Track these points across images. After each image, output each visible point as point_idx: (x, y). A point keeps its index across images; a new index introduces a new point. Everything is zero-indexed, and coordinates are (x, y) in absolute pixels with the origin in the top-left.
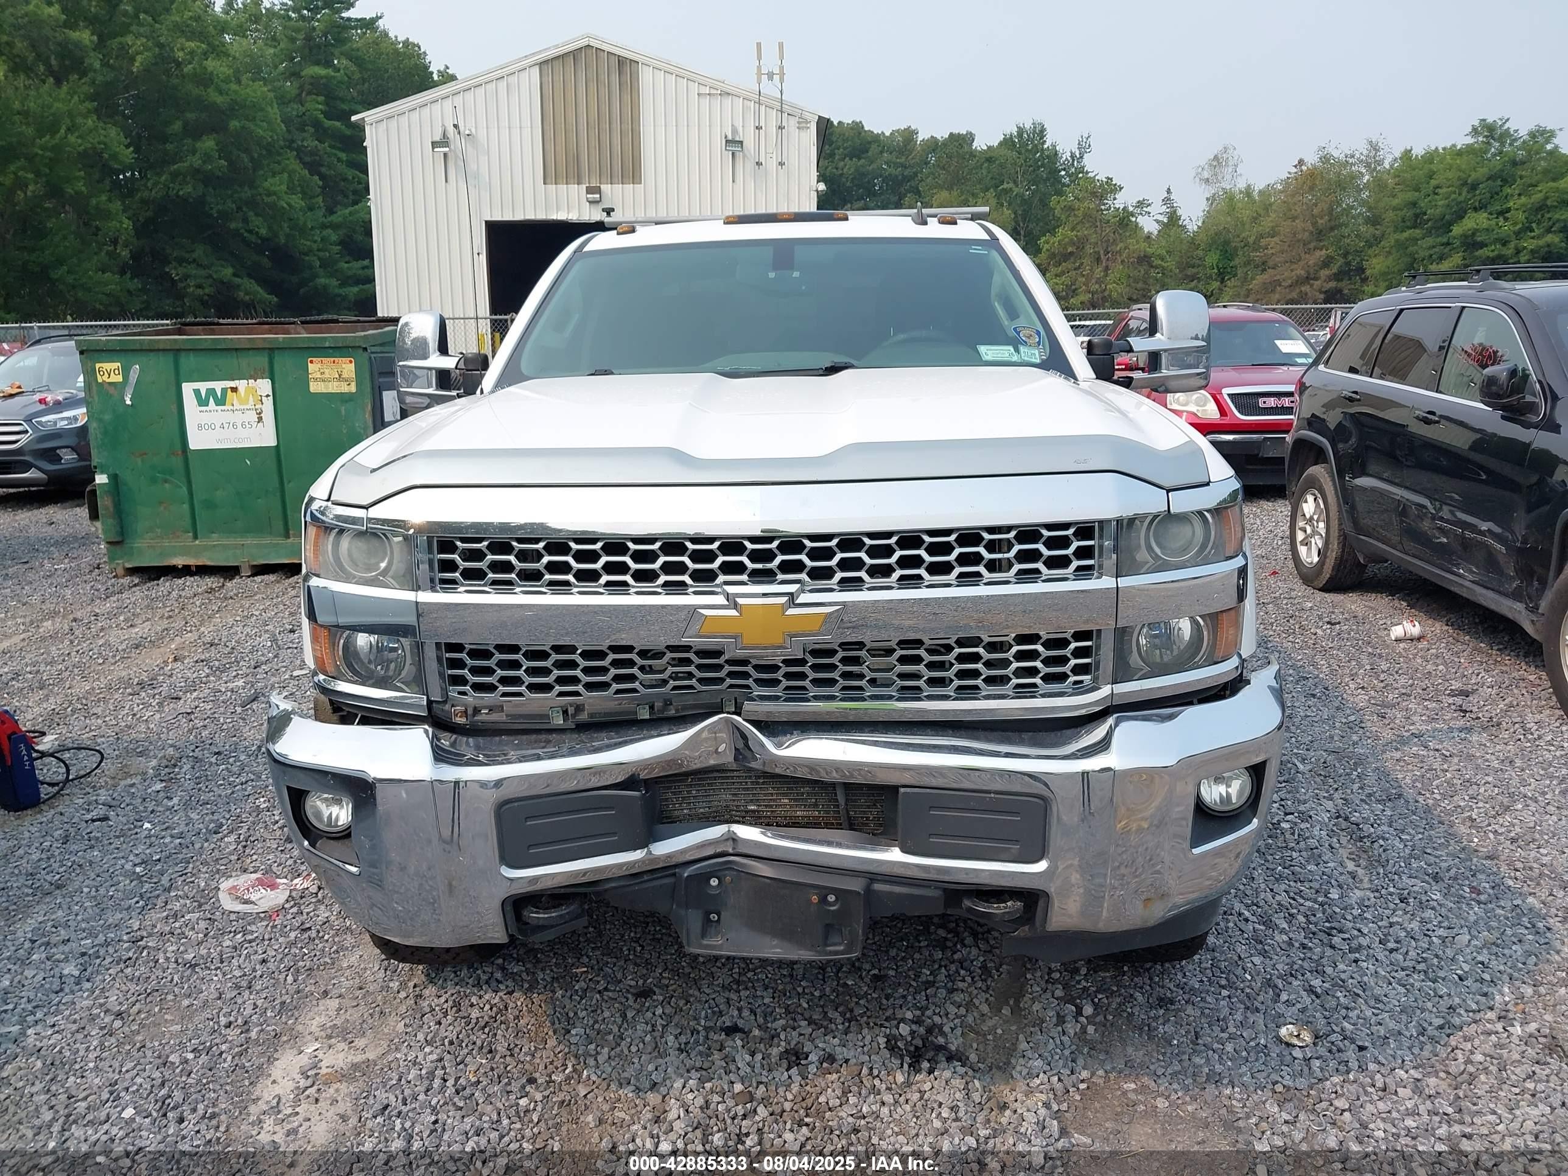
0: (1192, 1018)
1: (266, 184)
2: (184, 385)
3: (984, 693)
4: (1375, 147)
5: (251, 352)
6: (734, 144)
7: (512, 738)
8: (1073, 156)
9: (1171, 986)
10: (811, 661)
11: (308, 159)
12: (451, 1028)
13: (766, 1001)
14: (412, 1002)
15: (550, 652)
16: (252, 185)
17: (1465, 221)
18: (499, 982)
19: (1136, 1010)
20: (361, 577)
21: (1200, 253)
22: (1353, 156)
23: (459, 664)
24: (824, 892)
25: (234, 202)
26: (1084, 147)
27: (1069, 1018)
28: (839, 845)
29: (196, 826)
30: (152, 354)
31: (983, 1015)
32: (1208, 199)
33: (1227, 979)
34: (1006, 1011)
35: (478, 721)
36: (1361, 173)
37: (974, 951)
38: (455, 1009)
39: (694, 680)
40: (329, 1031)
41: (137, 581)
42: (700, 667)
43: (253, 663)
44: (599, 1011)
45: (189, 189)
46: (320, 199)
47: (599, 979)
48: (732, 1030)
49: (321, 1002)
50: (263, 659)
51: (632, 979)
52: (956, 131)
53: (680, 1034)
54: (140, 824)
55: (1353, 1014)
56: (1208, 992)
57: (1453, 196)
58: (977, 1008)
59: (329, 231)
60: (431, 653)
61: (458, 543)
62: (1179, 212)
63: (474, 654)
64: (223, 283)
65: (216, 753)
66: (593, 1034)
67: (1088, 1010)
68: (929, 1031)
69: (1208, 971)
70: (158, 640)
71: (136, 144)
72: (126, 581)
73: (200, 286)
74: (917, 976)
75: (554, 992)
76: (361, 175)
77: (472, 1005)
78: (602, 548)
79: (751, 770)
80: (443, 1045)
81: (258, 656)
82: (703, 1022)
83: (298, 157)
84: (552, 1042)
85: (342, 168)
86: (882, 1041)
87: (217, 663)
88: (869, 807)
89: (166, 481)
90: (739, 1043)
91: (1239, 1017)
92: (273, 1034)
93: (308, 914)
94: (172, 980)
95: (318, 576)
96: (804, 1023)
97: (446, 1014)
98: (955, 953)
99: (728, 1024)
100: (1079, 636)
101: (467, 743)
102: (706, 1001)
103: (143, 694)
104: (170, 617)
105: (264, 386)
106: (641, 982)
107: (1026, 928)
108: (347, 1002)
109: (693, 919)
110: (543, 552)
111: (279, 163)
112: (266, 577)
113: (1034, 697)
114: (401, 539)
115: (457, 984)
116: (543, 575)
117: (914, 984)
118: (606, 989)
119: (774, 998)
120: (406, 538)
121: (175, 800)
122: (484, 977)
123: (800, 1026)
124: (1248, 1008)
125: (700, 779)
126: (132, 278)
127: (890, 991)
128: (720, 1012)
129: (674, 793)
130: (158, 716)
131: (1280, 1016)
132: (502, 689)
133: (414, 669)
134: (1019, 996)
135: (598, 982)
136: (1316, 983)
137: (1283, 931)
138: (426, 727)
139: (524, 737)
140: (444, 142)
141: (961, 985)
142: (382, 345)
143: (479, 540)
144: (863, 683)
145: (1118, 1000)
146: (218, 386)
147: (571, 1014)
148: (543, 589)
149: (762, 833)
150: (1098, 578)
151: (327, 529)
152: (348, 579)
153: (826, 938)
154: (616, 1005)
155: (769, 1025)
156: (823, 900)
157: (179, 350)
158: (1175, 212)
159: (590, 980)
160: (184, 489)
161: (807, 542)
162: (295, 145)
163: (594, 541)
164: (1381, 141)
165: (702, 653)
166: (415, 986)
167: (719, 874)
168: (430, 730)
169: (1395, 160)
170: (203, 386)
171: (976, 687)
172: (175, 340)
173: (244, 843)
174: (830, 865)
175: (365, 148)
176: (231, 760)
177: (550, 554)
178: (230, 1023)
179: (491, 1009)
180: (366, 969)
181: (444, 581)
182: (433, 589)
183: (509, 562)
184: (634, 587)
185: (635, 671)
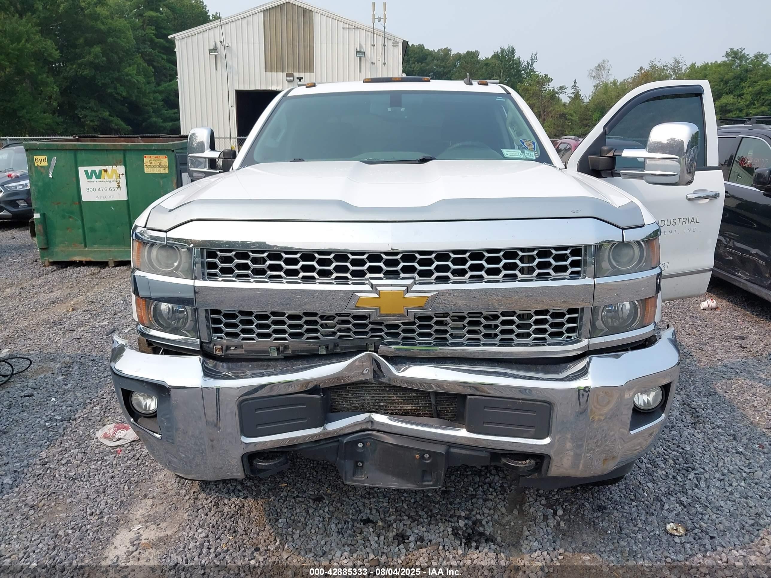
0: (617, 518)
1: (126, 70)
2: (79, 168)
3: (515, 343)
4: (677, 62)
5: (114, 152)
6: (360, 53)
7: (248, 364)
8: (528, 63)
9: (604, 499)
10: (418, 323)
11: (147, 58)
12: (213, 517)
13: (385, 504)
14: (193, 502)
15: (270, 315)
16: (119, 71)
17: (722, 99)
18: (239, 491)
19: (586, 513)
20: (163, 271)
21: (590, 113)
22: (667, 66)
23: (219, 321)
24: (422, 452)
25: (109, 79)
26: (534, 59)
27: (550, 517)
28: (432, 426)
29: (79, 400)
30: (63, 151)
31: (503, 514)
32: (594, 86)
33: (635, 496)
34: (515, 512)
35: (229, 354)
36: (671, 74)
37: (497, 478)
38: (215, 506)
39: (351, 332)
40: (147, 518)
41: (55, 268)
42: (355, 325)
43: (113, 312)
44: (294, 509)
45: (86, 72)
46: (153, 78)
47: (294, 490)
48: (367, 522)
49: (143, 501)
50: (119, 310)
51: (312, 491)
52: (470, 50)
53: (338, 523)
54: (50, 398)
55: (706, 517)
56: (624, 503)
57: (716, 87)
58: (499, 510)
59: (157, 94)
60: (202, 315)
61: (218, 253)
62: (580, 93)
63: (227, 316)
64: (104, 119)
65: (92, 360)
66: (291, 522)
67: (560, 512)
68: (475, 523)
69: (624, 491)
70: (65, 299)
71: (61, 48)
72: (50, 268)
73: (92, 121)
74: (467, 491)
75: (269, 497)
76: (174, 67)
77: (225, 504)
78: (300, 257)
79: (382, 383)
80: (209, 527)
81: (116, 309)
82: (351, 517)
83: (142, 57)
84: (268, 527)
85: (164, 62)
86: (450, 530)
87: (94, 312)
88: (448, 405)
89: (70, 217)
90: (371, 530)
91: (643, 518)
92: (116, 519)
93: (137, 450)
94: (62, 487)
95: (139, 270)
96: (405, 518)
97: (210, 510)
98: (486, 478)
99: (364, 518)
100: (571, 311)
101: (223, 366)
102: (352, 504)
103: (55, 328)
104: (72, 287)
105: (121, 169)
106: (316, 492)
107: (536, 474)
108: (157, 501)
109: (348, 465)
110: (267, 259)
111: (133, 60)
112: (122, 268)
113: (544, 345)
114: (186, 249)
115: (216, 492)
116: (267, 272)
117: (465, 496)
118: (298, 496)
119: (389, 503)
120: (189, 249)
121: (69, 386)
122: (231, 488)
123: (404, 520)
124: (647, 513)
125: (353, 388)
126: (58, 116)
127: (452, 500)
128: (360, 510)
129: (339, 395)
130: (62, 340)
131: (665, 518)
132: (242, 336)
133: (193, 323)
134: (522, 503)
135: (293, 492)
136: (684, 499)
137: (662, 469)
138: (200, 356)
139: (255, 363)
140: (215, 50)
141: (490, 497)
142: (182, 149)
143: (230, 251)
144: (447, 336)
145: (576, 506)
146: (97, 169)
147: (279, 510)
148: (266, 280)
149: (389, 419)
150: (582, 278)
151: (144, 243)
152: (156, 272)
153: (423, 477)
154: (303, 506)
155: (387, 518)
156: (422, 457)
157: (77, 150)
158: (578, 92)
159: (289, 491)
160: (80, 222)
161: (418, 256)
162: (140, 51)
163: (295, 253)
164: (681, 58)
165: (356, 317)
166: (194, 493)
167: (363, 441)
168: (202, 358)
169: (687, 68)
170: (89, 169)
171: (511, 339)
172: (75, 144)
173: (104, 410)
174: (426, 437)
175: (175, 52)
176: (100, 364)
177: (271, 260)
178: (93, 513)
179: (235, 507)
180: (168, 482)
181: (210, 274)
182: (204, 279)
183: (247, 264)
184: (318, 279)
185: (318, 327)
